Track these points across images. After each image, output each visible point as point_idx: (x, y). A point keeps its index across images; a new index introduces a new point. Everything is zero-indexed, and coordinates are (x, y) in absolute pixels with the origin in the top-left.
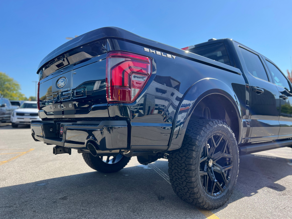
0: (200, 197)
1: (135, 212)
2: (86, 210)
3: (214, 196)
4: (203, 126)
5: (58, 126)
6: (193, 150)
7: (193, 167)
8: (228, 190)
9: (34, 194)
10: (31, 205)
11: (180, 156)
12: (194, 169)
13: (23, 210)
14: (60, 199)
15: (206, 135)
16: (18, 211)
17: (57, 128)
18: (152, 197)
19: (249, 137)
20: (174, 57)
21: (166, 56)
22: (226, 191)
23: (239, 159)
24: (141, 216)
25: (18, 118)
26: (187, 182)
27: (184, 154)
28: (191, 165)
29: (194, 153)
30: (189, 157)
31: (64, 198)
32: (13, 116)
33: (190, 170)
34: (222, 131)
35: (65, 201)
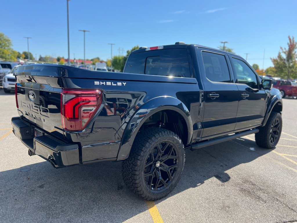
0: (143, 194)
1: (95, 201)
2: (56, 198)
3: (158, 190)
4: (149, 138)
5: (32, 130)
6: (138, 160)
7: (137, 173)
8: (172, 184)
9: (18, 181)
10: (14, 193)
11: (129, 163)
12: (138, 174)
13: (7, 198)
14: (38, 187)
15: (151, 146)
16: (3, 199)
17: (32, 131)
18: (113, 187)
19: (200, 136)
20: (125, 84)
21: (116, 85)
22: (170, 185)
23: (185, 159)
24: (98, 205)
25: (10, 84)
26: (133, 183)
27: (132, 162)
28: (136, 171)
29: (139, 161)
30: (135, 164)
31: (41, 187)
32: (5, 81)
33: (135, 175)
34: (168, 140)
35: (42, 189)
